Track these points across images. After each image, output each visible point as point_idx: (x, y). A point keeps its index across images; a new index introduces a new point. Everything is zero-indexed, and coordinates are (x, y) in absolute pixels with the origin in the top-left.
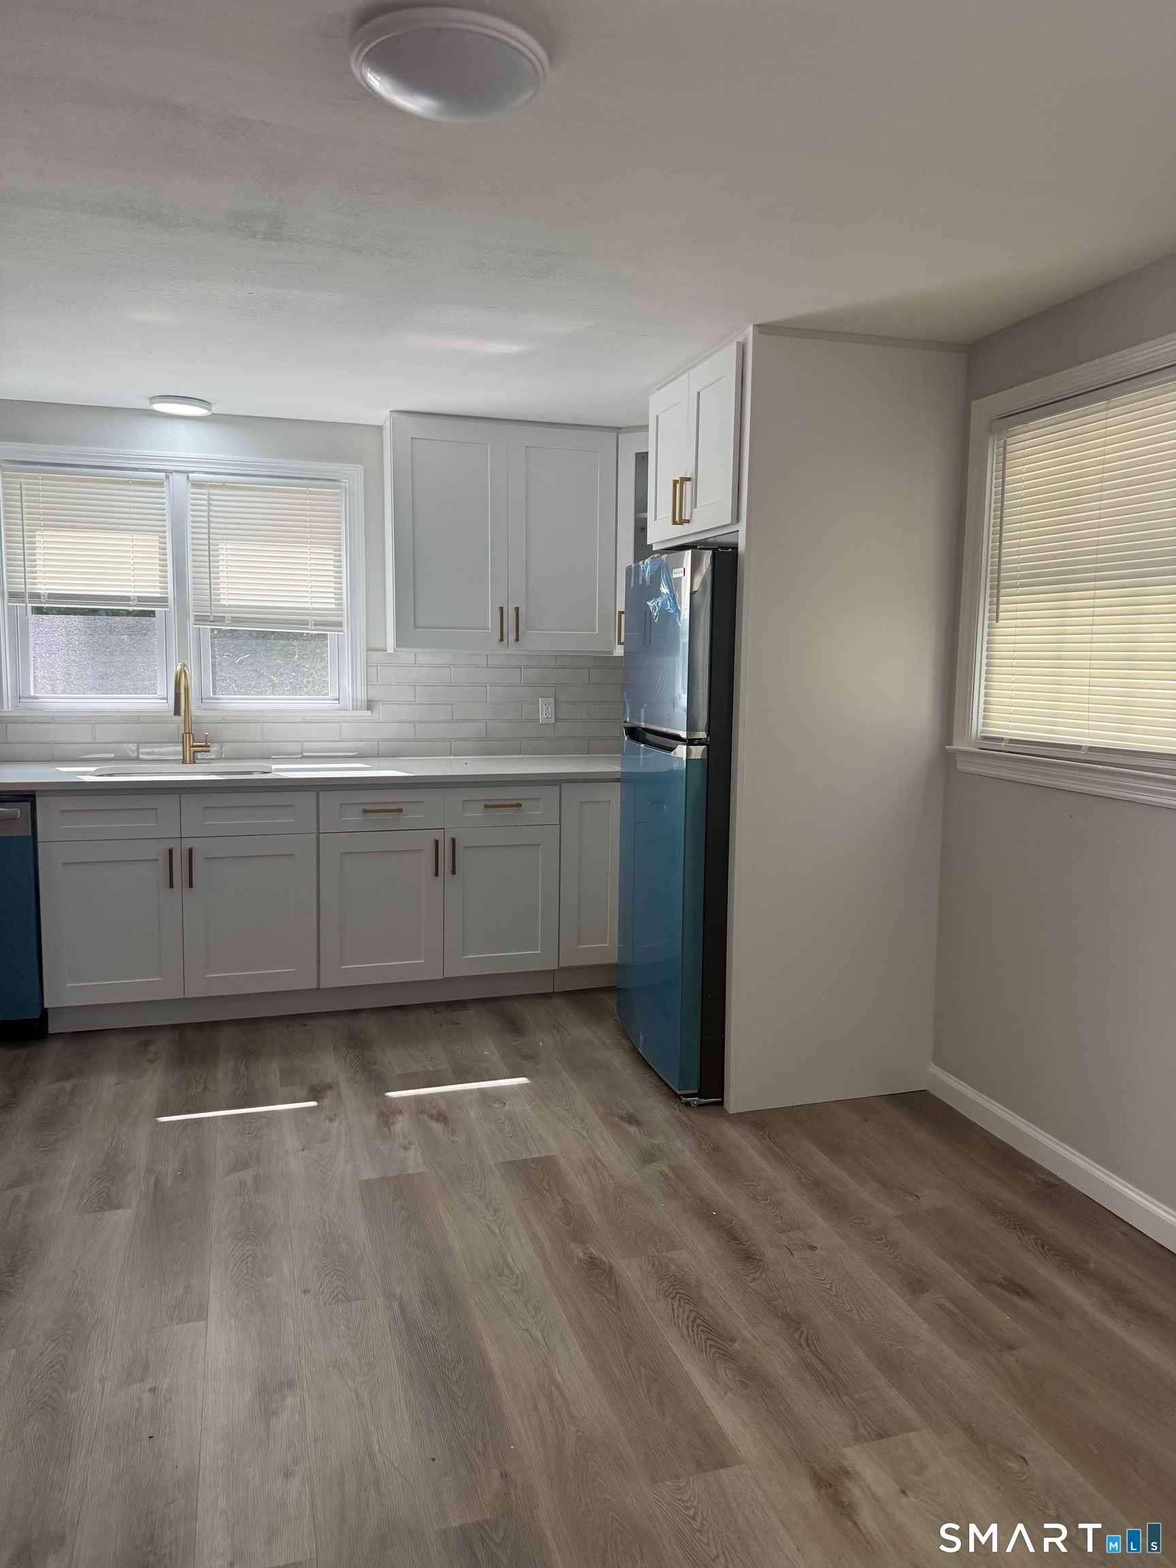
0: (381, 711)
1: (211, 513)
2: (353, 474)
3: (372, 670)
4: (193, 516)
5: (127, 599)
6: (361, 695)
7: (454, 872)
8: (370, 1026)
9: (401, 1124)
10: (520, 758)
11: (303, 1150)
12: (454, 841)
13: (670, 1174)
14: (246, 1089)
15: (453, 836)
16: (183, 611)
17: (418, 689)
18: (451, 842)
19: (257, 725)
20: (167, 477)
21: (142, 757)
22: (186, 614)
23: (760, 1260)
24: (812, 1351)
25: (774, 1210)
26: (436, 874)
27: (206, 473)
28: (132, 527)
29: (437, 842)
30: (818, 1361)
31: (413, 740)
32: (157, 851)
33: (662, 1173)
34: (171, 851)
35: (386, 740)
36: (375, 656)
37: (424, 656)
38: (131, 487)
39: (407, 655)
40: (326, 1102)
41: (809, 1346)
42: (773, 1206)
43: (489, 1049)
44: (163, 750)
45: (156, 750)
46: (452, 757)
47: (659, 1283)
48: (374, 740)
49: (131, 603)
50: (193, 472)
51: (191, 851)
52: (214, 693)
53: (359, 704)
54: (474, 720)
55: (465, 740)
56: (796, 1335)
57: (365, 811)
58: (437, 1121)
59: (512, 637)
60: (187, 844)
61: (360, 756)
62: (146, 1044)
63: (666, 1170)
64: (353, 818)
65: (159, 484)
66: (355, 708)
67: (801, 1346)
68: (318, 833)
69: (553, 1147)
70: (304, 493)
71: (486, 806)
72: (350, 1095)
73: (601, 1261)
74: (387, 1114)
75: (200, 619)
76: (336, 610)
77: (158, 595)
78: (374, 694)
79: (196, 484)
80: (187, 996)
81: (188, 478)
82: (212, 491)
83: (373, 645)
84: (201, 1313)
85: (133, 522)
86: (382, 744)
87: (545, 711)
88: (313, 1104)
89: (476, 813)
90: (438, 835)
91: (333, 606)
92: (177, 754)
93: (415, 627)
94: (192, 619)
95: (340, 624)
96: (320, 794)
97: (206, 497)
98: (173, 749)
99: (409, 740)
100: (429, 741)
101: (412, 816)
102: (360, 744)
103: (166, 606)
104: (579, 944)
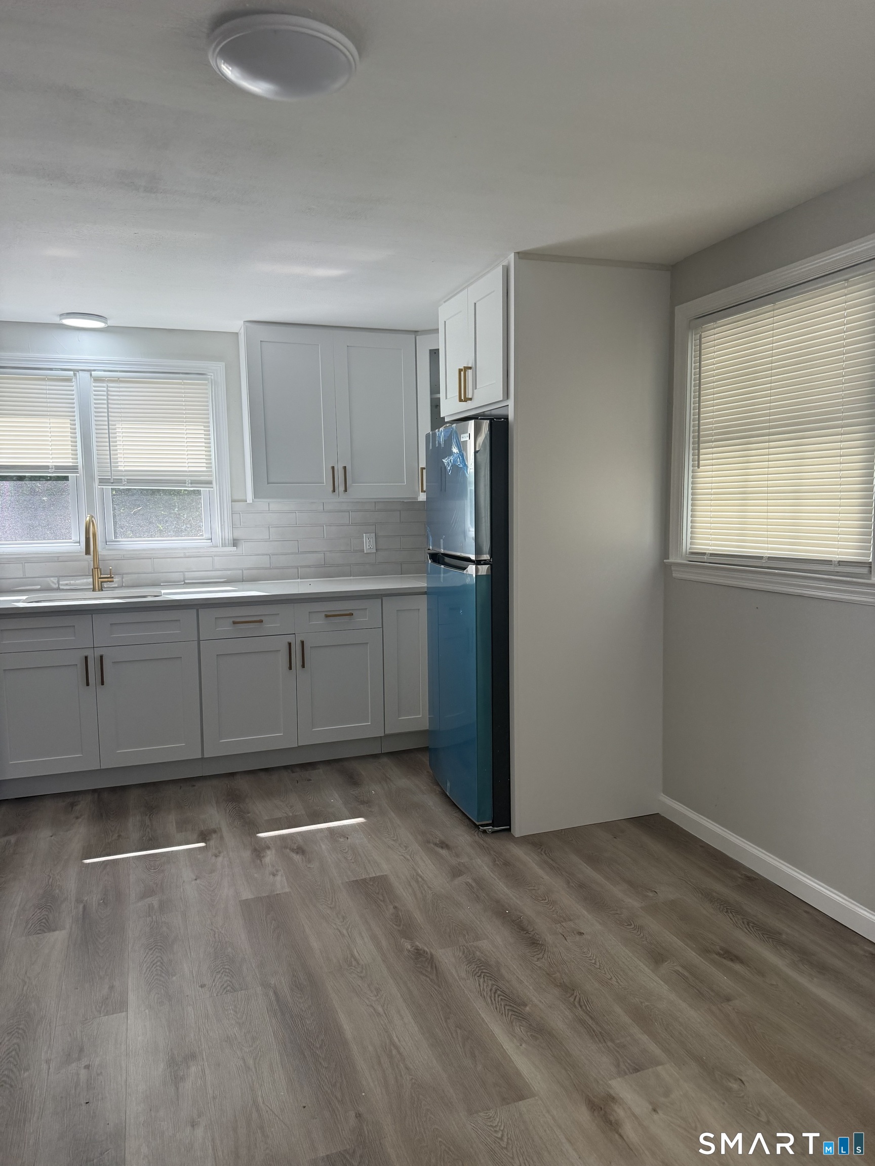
0: (244, 547)
1: (110, 406)
2: (217, 370)
3: (236, 517)
4: (95, 404)
5: (47, 468)
6: (228, 535)
7: (303, 666)
8: (243, 784)
9: (270, 857)
10: (351, 579)
11: (196, 879)
12: (302, 643)
13: (474, 884)
14: (150, 836)
15: (302, 639)
16: (90, 476)
17: (272, 530)
18: (300, 643)
19: (150, 560)
20: (75, 375)
21: (62, 587)
22: (93, 478)
23: (542, 945)
24: (583, 1011)
25: (551, 907)
26: (290, 668)
27: (105, 371)
28: (49, 413)
29: (290, 644)
30: (588, 1017)
31: (270, 568)
32: (76, 658)
33: (467, 884)
34: (86, 658)
35: (250, 569)
36: (238, 506)
37: (276, 505)
38: (49, 383)
39: (262, 504)
40: (212, 843)
41: (581, 1007)
42: (550, 904)
43: (334, 798)
44: (78, 582)
45: (73, 582)
46: (299, 580)
47: (468, 965)
48: (238, 569)
49: (50, 470)
50: (94, 370)
51: (101, 657)
52: (116, 537)
53: (227, 542)
54: (315, 552)
55: (309, 567)
56: (572, 999)
57: (234, 623)
58: (297, 853)
59: (342, 488)
60: (99, 652)
61: (229, 581)
62: (73, 805)
63: (470, 881)
64: (225, 628)
65: (69, 380)
66: (224, 545)
67: (575, 1006)
68: (199, 641)
69: (385, 869)
70: (180, 384)
71: (327, 616)
72: (230, 837)
73: (424, 951)
74: (259, 849)
75: (102, 481)
76: (207, 471)
77: (71, 464)
78: (238, 534)
79: (97, 380)
80: (102, 767)
81: (91, 375)
82: (110, 385)
83: (236, 498)
84: (123, 1006)
85: (49, 409)
86: (246, 572)
87: (368, 544)
88: (202, 844)
89: (319, 621)
90: (290, 639)
91: (205, 469)
92: (89, 584)
93: (268, 483)
94: (97, 481)
95: (210, 483)
96: (199, 610)
97: (105, 389)
98: (85, 580)
99: (266, 569)
100: (283, 568)
101: (271, 625)
102: (229, 572)
103: (77, 472)
104: (399, 717)
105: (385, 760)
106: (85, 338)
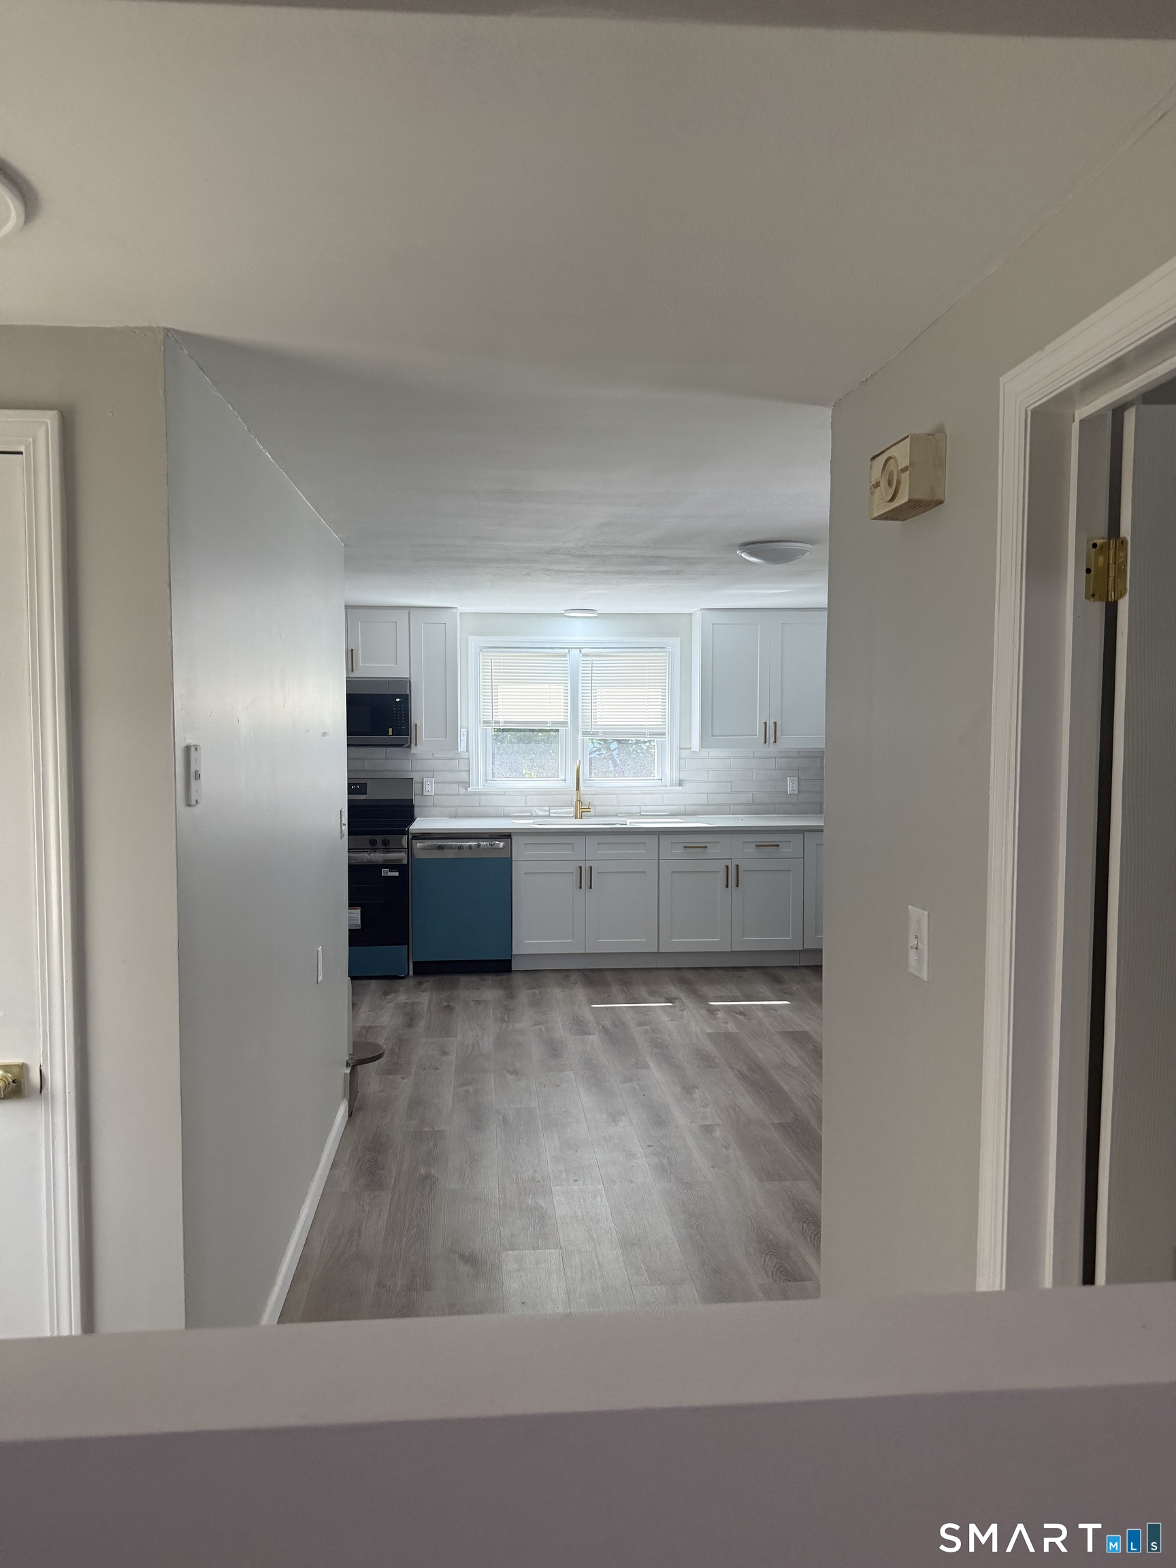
0: (688, 787)
1: (593, 675)
2: (674, 643)
3: (682, 761)
4: (582, 673)
5: (546, 723)
6: (676, 776)
7: (737, 886)
8: (690, 975)
9: (720, 1015)
10: (775, 817)
11: (672, 1021)
12: (737, 866)
15: (737, 864)
16: (576, 729)
17: (710, 772)
18: (735, 867)
19: (615, 796)
20: (569, 651)
21: (551, 815)
22: (577, 731)
26: (727, 886)
27: (590, 648)
28: (549, 681)
29: (727, 867)
31: (707, 805)
32: (573, 868)
34: (581, 867)
35: (691, 805)
36: (685, 753)
37: (714, 752)
38: (550, 658)
39: (705, 752)
40: (677, 1004)
43: (763, 989)
44: (563, 810)
45: (559, 811)
46: (731, 816)
48: (682, 805)
49: (548, 725)
50: (583, 648)
51: (591, 868)
53: (674, 782)
54: (745, 792)
55: (739, 804)
57: (685, 847)
58: (740, 1015)
59: (772, 740)
60: (589, 864)
61: (673, 815)
62: (567, 976)
64: (678, 851)
65: (565, 656)
66: (672, 785)
68: (659, 860)
70: (645, 656)
71: (757, 846)
72: (689, 1003)
74: (712, 1011)
75: (585, 733)
76: (662, 725)
77: (563, 720)
78: (684, 776)
79: (585, 655)
80: (587, 952)
81: (580, 651)
82: (594, 658)
83: (683, 746)
84: (646, 1066)
85: (549, 678)
86: (687, 807)
87: (791, 786)
88: (671, 1004)
89: (751, 850)
90: (728, 862)
91: (660, 723)
92: (571, 813)
93: (712, 736)
94: (581, 733)
95: (664, 734)
96: (660, 836)
97: (590, 662)
98: (568, 810)
99: (704, 805)
100: (717, 805)
101: (713, 851)
102: (674, 807)
103: (567, 727)
104: (816, 935)
105: (804, 970)
106: (578, 622)
